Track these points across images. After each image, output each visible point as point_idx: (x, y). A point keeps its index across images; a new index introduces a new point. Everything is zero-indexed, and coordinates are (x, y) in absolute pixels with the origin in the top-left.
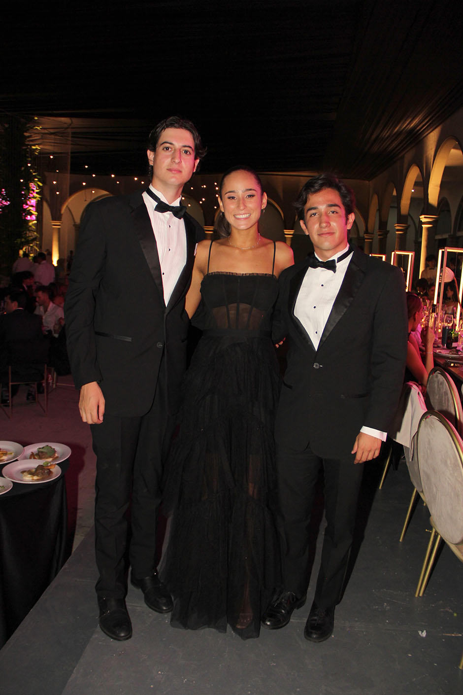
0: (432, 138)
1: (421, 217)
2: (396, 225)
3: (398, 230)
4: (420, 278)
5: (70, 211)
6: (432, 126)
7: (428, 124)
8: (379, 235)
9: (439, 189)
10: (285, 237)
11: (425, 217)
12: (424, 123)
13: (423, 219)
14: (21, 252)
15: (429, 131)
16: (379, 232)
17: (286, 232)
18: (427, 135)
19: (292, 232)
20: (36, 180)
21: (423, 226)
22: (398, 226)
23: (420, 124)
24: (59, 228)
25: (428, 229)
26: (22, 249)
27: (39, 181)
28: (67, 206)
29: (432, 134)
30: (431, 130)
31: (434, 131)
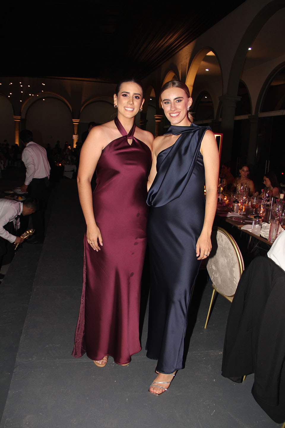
2: (156, 115)
3: (157, 119)
6: (187, 42)
8: (141, 123)
10: (74, 124)
12: (181, 39)
16: (141, 121)
17: (74, 120)
19: (78, 121)
22: (157, 116)
23: (178, 39)
29: (187, 47)
30: (186, 44)
31: (189, 45)
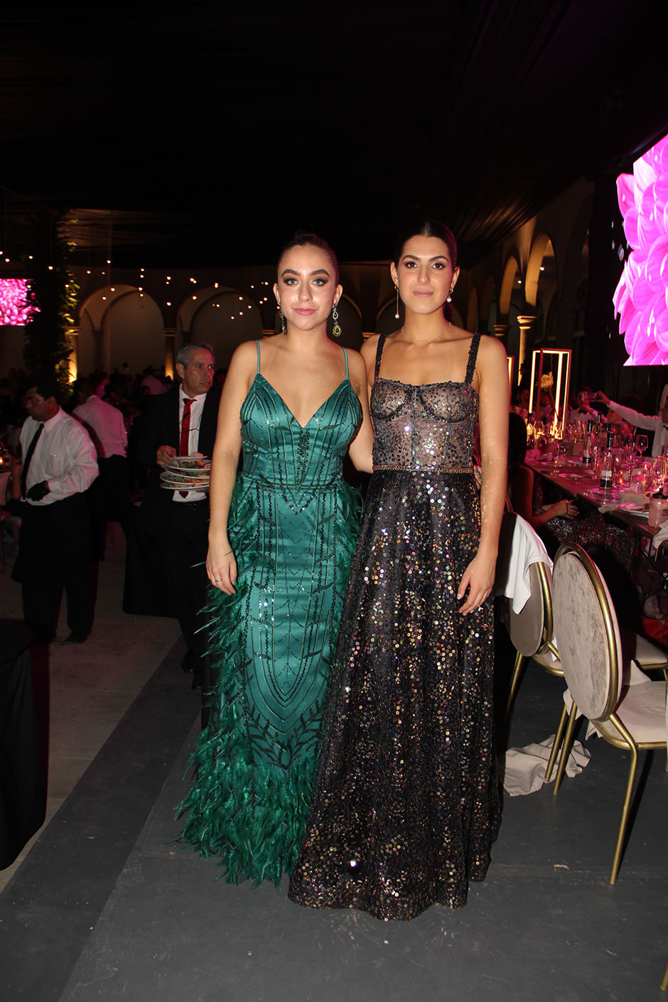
0: (527, 230)
1: (518, 318)
4: (519, 384)
5: (89, 316)
6: (526, 218)
7: (519, 217)
9: (536, 286)
11: (522, 318)
12: (516, 214)
13: (521, 320)
14: (57, 367)
15: (521, 224)
18: (521, 226)
20: (72, 281)
21: (521, 328)
23: (512, 216)
24: (76, 336)
25: (526, 331)
26: (58, 363)
27: (75, 283)
28: (85, 310)
29: (525, 226)
30: (523, 222)
31: (528, 223)
